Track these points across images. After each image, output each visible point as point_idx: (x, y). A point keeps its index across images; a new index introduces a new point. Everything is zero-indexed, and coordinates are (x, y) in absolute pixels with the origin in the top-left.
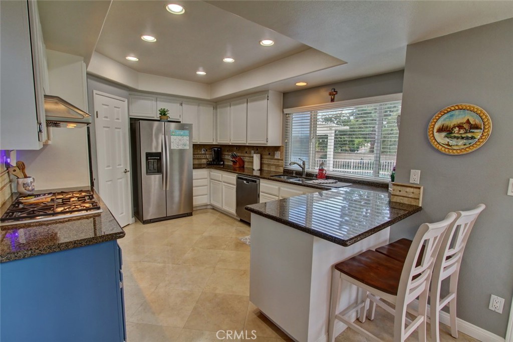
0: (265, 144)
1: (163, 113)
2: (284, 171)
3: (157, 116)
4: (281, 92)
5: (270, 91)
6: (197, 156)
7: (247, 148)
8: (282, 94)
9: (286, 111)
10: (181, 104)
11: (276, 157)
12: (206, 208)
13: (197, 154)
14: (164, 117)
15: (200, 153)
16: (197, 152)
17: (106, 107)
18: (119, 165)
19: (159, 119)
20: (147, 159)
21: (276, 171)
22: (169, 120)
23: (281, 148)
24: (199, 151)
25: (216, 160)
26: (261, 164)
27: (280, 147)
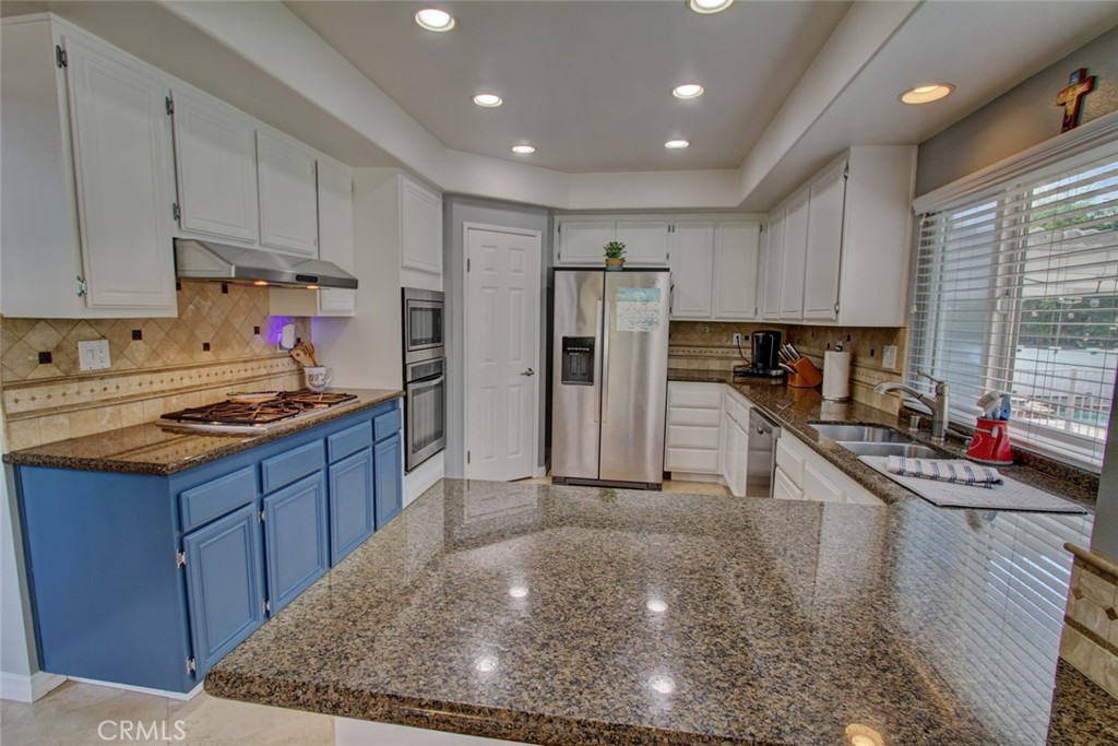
0: (831, 320)
1: (614, 251)
2: (900, 412)
3: (600, 259)
4: (909, 143)
5: (852, 148)
6: (720, 350)
7: (830, 335)
8: (914, 151)
9: (923, 204)
10: (671, 229)
11: (885, 365)
12: (715, 483)
13: (719, 347)
14: (615, 262)
15: (728, 344)
16: (720, 340)
17: (492, 250)
18: (514, 359)
19: (604, 266)
20: (564, 350)
21: (883, 409)
22: (625, 266)
23: (901, 333)
24: (724, 339)
25: (760, 365)
26: (852, 382)
27: (898, 328)
